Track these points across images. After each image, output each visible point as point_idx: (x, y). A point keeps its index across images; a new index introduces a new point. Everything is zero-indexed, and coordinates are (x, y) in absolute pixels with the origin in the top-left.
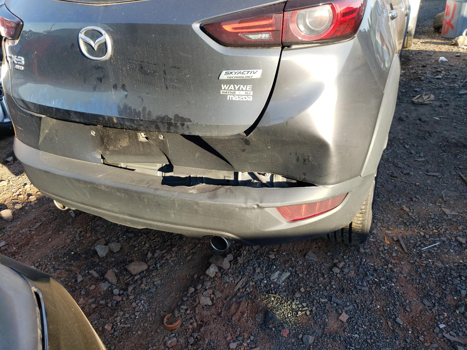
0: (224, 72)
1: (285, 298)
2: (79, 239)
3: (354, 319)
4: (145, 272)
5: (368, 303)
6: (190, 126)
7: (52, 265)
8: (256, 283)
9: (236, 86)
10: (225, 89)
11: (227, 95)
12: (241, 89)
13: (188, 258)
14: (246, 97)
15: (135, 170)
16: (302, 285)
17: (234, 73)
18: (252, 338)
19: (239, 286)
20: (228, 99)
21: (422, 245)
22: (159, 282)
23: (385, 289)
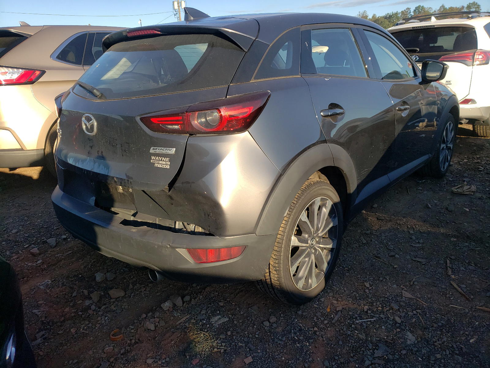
0: (152, 148)
1: (211, 337)
2: (90, 267)
3: (256, 363)
4: (120, 298)
5: (276, 353)
6: (132, 182)
7: (62, 282)
8: (196, 321)
9: (160, 157)
10: (153, 159)
11: (155, 163)
12: (163, 160)
13: (157, 294)
14: (166, 165)
15: (119, 214)
16: (231, 329)
17: (158, 149)
18: (168, 359)
19: (182, 320)
20: (155, 166)
21: (358, 318)
22: (126, 307)
23: (298, 346)
